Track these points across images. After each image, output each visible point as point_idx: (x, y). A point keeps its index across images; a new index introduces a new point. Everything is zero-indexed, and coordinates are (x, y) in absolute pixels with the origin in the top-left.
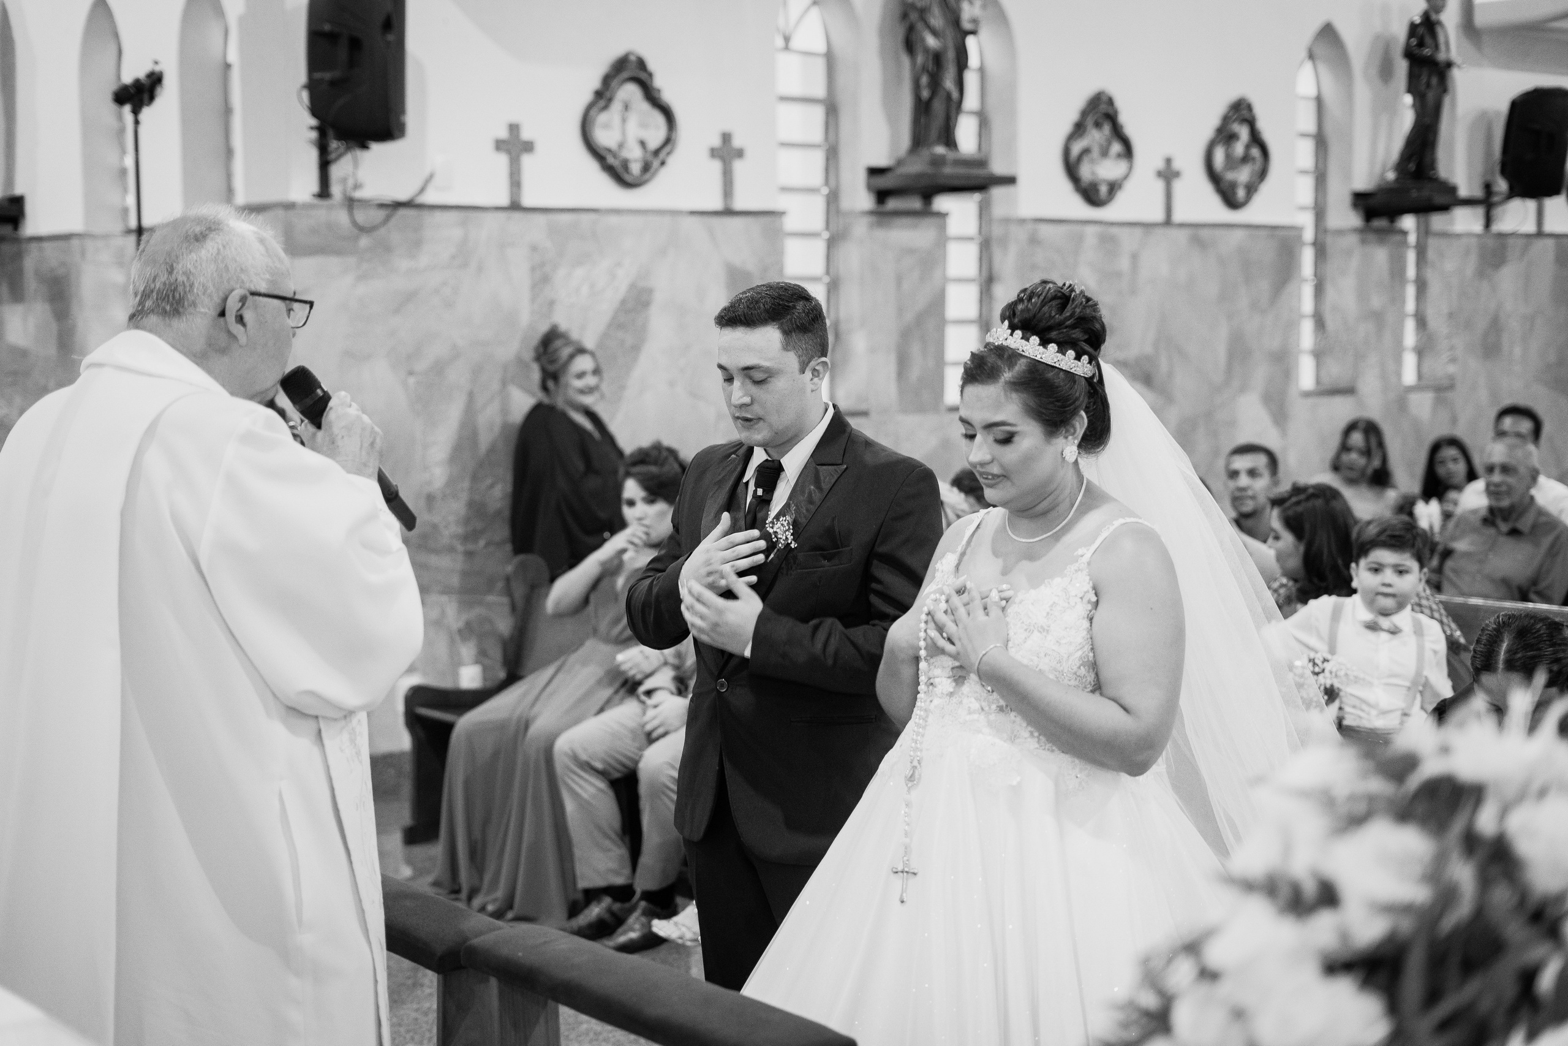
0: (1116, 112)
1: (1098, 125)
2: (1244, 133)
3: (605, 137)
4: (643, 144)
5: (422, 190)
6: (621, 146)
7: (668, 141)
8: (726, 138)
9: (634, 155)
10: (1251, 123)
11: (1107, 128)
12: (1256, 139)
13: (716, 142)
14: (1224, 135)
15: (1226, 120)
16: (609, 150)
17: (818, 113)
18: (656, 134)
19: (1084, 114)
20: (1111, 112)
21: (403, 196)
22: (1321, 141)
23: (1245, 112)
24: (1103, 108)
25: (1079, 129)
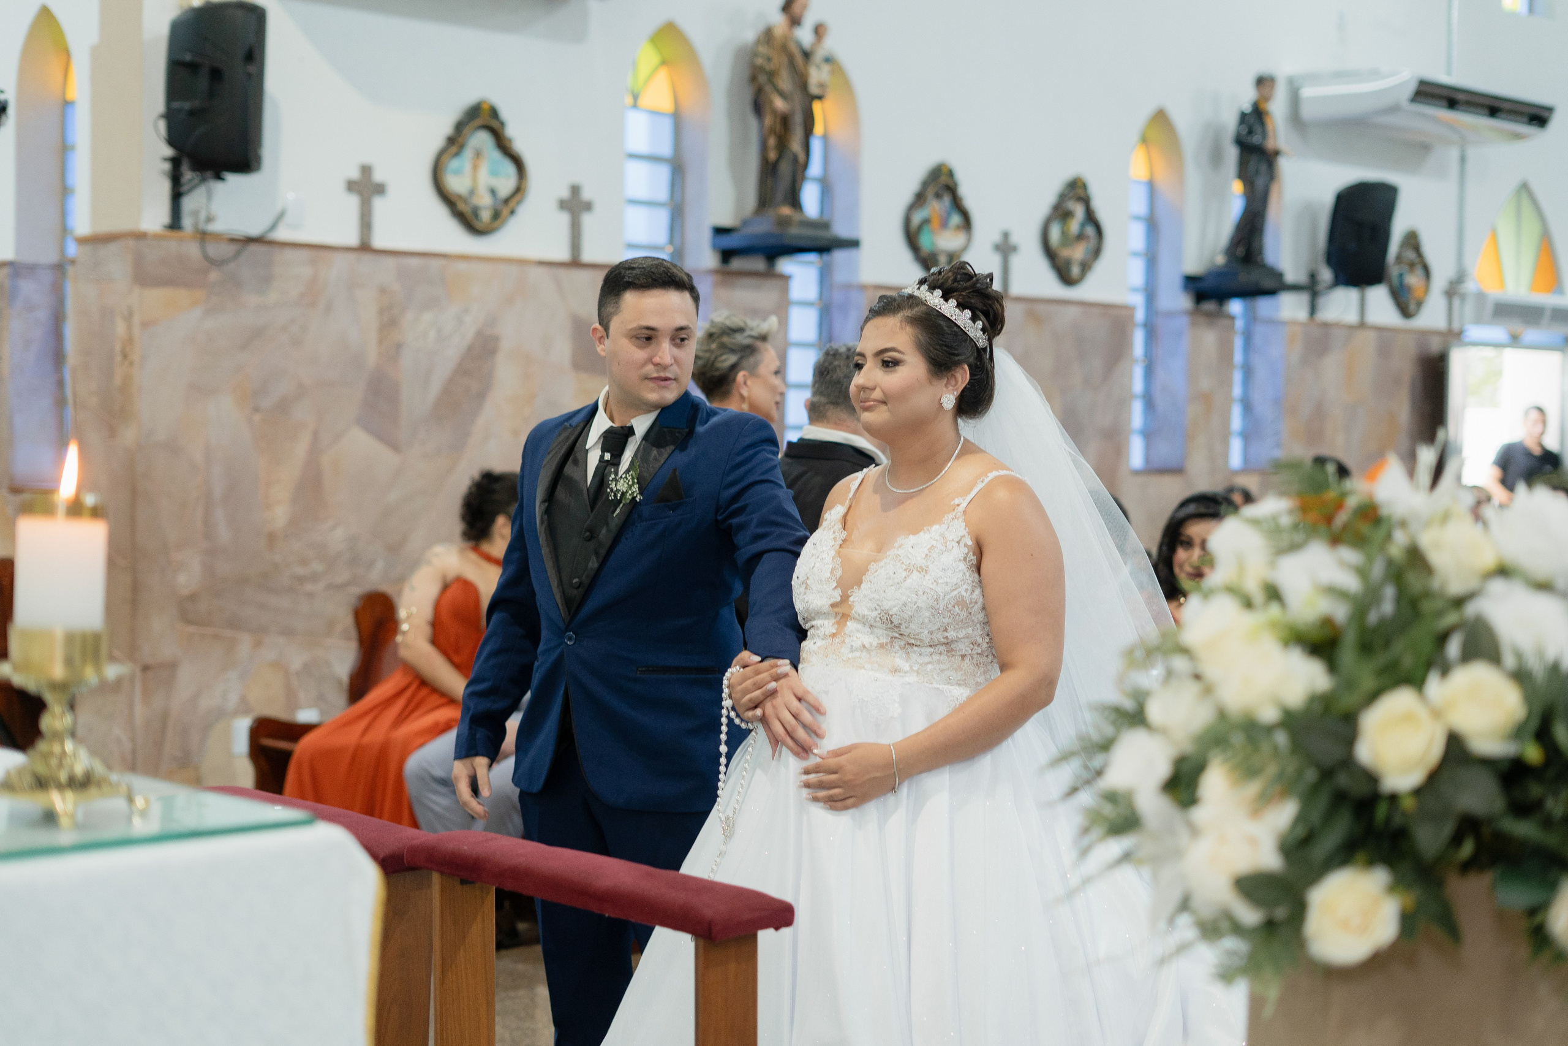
0: (956, 185)
1: (938, 196)
2: (1079, 211)
3: (457, 184)
4: (493, 192)
5: (273, 227)
6: (472, 192)
7: (519, 190)
8: (575, 190)
9: (484, 201)
10: (1086, 201)
11: (947, 200)
12: (1091, 218)
13: (565, 193)
14: (1060, 212)
15: (1063, 197)
16: (460, 197)
17: (664, 173)
18: (506, 183)
19: (925, 184)
20: (951, 185)
21: (254, 231)
22: (1152, 224)
23: (1080, 192)
24: (943, 179)
25: (919, 199)
